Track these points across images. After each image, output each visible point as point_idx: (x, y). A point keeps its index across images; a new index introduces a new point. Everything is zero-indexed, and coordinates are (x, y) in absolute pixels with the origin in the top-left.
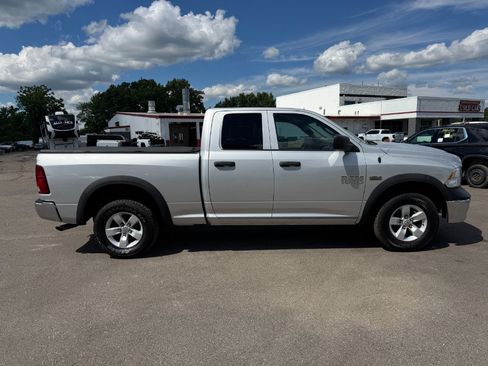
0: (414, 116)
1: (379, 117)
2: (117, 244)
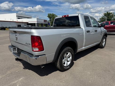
0: (36, 22)
2: (65, 65)
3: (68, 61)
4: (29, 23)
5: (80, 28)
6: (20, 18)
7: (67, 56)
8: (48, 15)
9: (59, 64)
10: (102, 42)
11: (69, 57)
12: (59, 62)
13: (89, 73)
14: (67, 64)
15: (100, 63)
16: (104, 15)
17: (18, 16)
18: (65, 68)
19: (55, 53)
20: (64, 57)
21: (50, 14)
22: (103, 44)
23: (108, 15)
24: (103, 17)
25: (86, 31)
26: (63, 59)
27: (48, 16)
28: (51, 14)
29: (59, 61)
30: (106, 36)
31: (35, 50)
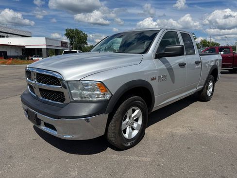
1: (25, 46)
4: (27, 47)
8: (66, 32)
21: (71, 29)
27: (65, 35)
28: (72, 31)
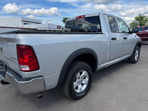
0: (48, 29)
1: (37, 29)
2: (78, 91)
3: (83, 85)
5: (102, 33)
6: (27, 24)
7: (81, 77)
9: (67, 90)
10: (134, 54)
11: (84, 78)
12: (67, 87)
13: (115, 103)
14: (81, 89)
15: (132, 86)
16: (135, 18)
17: (24, 21)
18: (78, 95)
19: (60, 73)
20: (76, 78)
22: (135, 57)
23: (140, 19)
24: (135, 22)
25: (111, 38)
26: (75, 81)
28: (66, 18)
29: (68, 85)
30: (140, 47)
31: (24, 69)
